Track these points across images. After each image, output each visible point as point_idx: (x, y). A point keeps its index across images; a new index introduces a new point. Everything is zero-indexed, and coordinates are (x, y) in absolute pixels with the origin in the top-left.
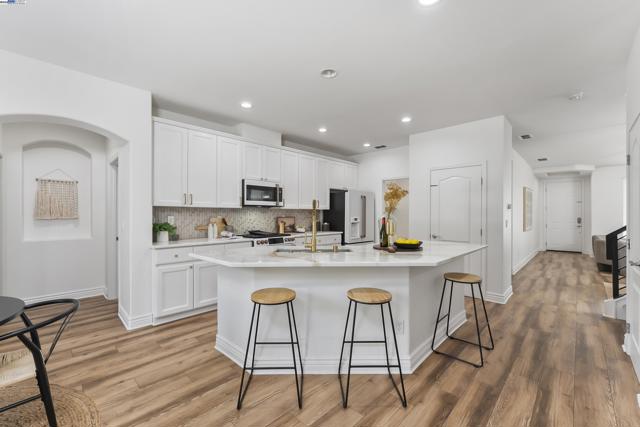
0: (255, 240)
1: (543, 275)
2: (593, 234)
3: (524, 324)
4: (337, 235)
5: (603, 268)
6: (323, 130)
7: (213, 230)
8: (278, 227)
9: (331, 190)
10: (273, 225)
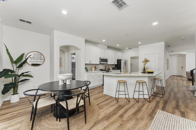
0: (104, 71)
1: (173, 81)
2: (186, 71)
3: (170, 91)
4: (120, 70)
5: (189, 80)
6: (118, 45)
7: (93, 69)
8: (106, 69)
9: (117, 59)
10: (104, 68)
